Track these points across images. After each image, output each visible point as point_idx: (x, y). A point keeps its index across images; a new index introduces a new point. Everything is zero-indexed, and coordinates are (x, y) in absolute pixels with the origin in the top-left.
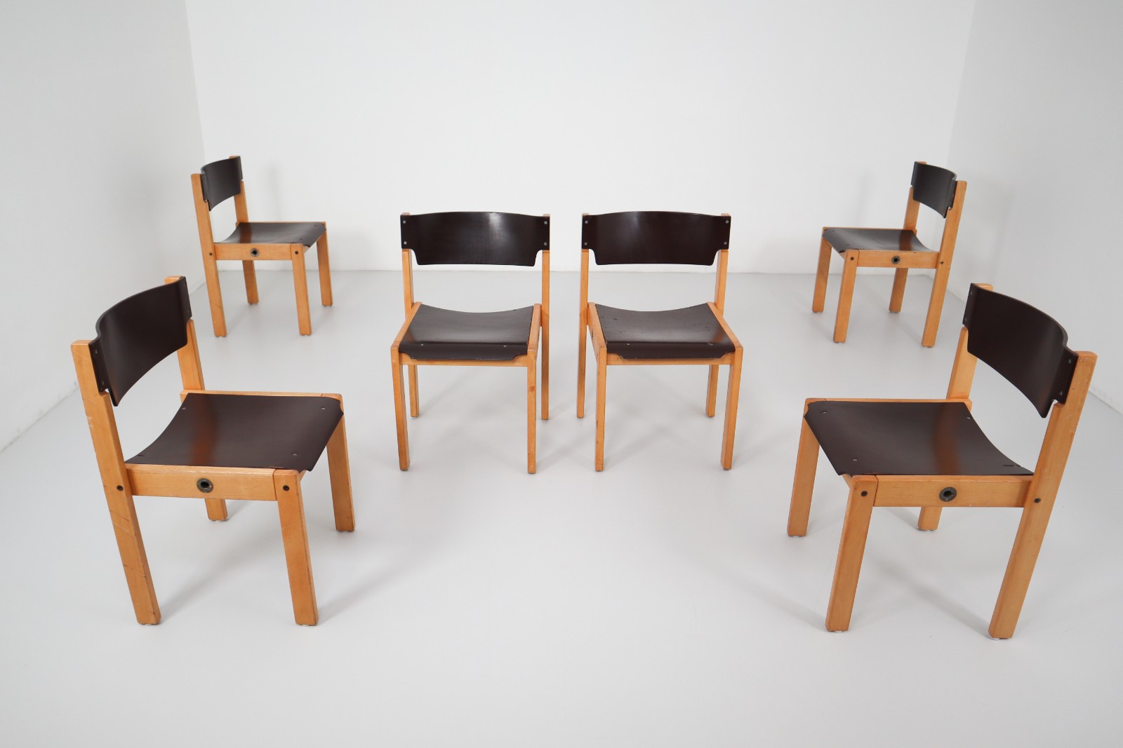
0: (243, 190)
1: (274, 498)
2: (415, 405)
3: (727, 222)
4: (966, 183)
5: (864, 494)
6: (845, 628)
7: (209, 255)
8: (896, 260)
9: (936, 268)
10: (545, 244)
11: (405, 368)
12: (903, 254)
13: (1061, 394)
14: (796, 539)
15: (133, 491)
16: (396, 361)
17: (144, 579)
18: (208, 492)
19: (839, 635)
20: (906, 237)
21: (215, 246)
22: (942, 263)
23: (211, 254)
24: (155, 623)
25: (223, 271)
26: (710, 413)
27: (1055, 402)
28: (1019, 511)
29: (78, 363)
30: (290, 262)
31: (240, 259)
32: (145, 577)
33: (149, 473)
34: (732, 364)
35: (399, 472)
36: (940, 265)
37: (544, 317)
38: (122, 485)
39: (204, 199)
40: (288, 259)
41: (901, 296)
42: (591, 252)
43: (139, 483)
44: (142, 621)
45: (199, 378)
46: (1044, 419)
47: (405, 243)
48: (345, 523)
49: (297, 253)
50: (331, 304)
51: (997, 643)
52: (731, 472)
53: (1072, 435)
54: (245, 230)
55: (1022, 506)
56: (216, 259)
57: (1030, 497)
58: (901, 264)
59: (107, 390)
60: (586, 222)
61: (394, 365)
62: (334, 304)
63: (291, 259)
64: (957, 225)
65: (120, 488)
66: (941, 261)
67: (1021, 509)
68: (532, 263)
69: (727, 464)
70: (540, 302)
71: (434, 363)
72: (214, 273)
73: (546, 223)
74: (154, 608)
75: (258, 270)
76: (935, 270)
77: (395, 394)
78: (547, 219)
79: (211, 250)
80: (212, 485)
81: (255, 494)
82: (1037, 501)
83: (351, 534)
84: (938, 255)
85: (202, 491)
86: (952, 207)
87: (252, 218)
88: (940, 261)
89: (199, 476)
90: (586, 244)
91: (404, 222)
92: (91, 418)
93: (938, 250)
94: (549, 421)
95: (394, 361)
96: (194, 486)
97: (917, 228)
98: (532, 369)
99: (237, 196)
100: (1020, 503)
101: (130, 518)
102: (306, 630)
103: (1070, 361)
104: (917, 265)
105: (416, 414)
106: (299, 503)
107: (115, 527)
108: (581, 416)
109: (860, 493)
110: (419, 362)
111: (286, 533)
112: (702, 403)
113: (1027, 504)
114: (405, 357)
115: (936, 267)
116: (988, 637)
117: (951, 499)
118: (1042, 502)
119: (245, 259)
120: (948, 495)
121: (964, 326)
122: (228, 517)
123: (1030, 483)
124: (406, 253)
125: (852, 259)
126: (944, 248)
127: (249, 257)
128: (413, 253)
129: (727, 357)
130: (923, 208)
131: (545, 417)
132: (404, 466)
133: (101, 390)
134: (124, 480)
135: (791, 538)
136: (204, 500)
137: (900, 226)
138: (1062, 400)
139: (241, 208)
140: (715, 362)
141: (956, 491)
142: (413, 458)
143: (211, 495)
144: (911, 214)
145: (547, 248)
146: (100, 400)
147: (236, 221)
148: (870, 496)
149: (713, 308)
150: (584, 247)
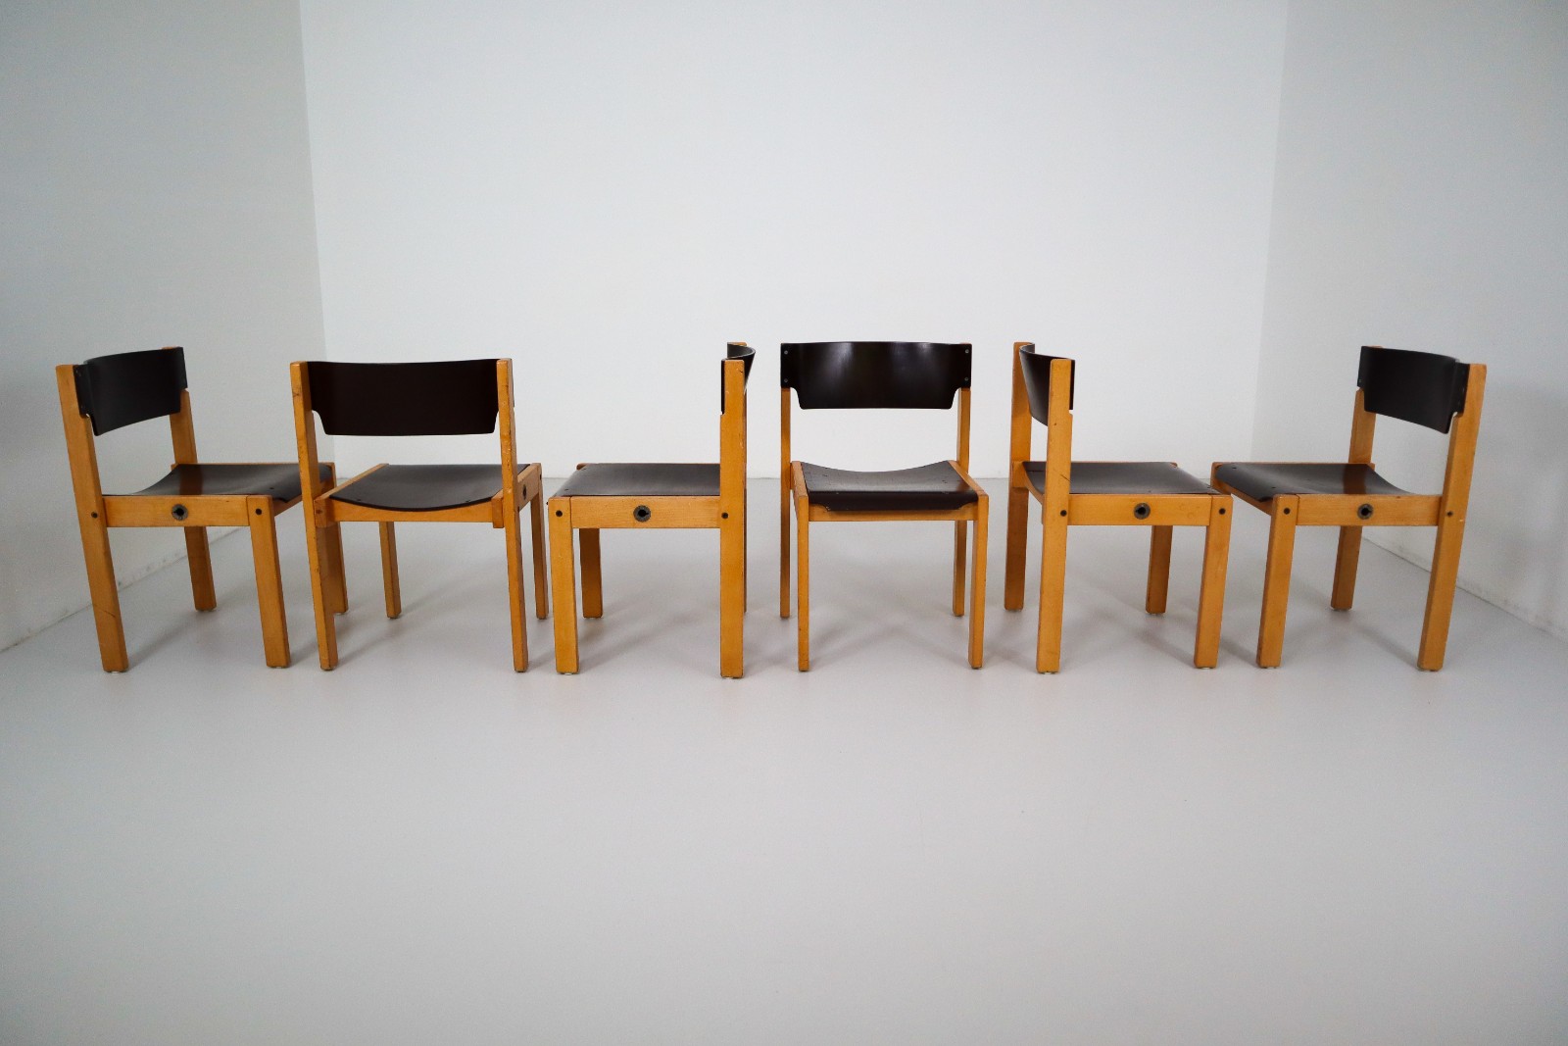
9: (1437, 524)
20: (1356, 475)
22: (1450, 514)
36: (1447, 518)
56: (109, 525)
66: (1447, 510)
76: (1436, 528)
84: (1441, 501)
88: (1443, 512)
90: (786, 381)
93: (1439, 491)
97: (1373, 461)
99: (174, 416)
108: (784, 616)
125: (1287, 511)
126: (1451, 485)
130: (1383, 423)
137: (1342, 457)
139: (183, 436)
144: (1361, 436)
147: (170, 460)
149: (955, 466)
150: (785, 386)
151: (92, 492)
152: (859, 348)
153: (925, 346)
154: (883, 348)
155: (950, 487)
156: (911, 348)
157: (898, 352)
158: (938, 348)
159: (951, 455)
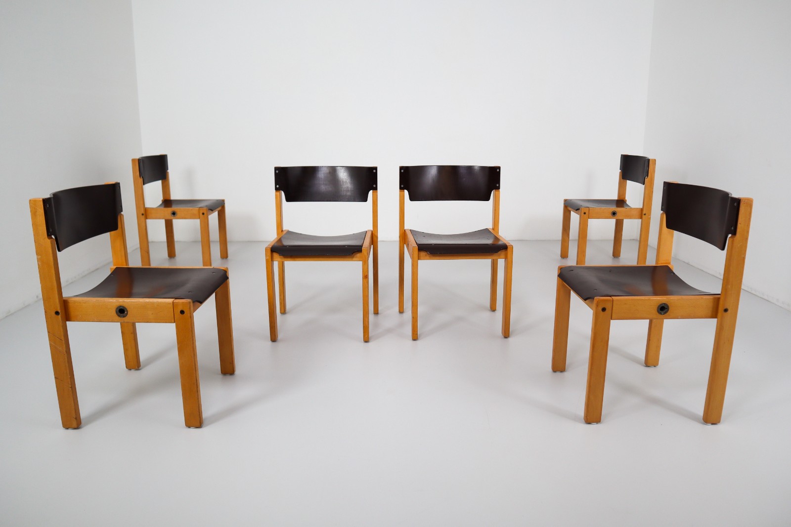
0: (168, 177)
1: (173, 321)
2: (283, 304)
3: (498, 170)
4: (655, 160)
5: (604, 310)
6: (598, 421)
7: (141, 215)
8: (614, 214)
10: (374, 186)
11: (276, 264)
12: (618, 210)
13: (733, 228)
14: (558, 374)
15: (67, 317)
16: (269, 257)
17: (70, 389)
18: (124, 317)
19: (594, 426)
20: (620, 203)
21: (146, 210)
23: (143, 214)
24: (76, 427)
25: (152, 242)
26: (493, 309)
27: (730, 235)
28: (714, 321)
29: (34, 214)
30: (198, 221)
31: (163, 219)
32: (71, 387)
33: (80, 303)
34: (506, 258)
35: (270, 343)
36: (644, 216)
37: (375, 239)
38: (59, 311)
39: (140, 176)
40: (197, 219)
41: (620, 246)
42: (406, 192)
43: (73, 311)
44: (66, 426)
45: (125, 257)
46: (723, 251)
47: (278, 186)
48: (228, 368)
49: (203, 214)
50: (227, 257)
51: (710, 427)
52: (510, 339)
53: (744, 259)
54: (167, 202)
55: (716, 317)
56: (146, 218)
57: (721, 309)
58: (619, 216)
59: (53, 237)
60: (402, 171)
61: (267, 261)
62: (229, 258)
63: (199, 218)
64: (653, 188)
65: (57, 313)
66: (644, 213)
67: (715, 320)
68: (365, 200)
69: (506, 334)
70: (372, 229)
71: (296, 259)
72: (145, 228)
73: (374, 171)
74: (76, 415)
75: (177, 242)
76: (640, 220)
77: (268, 283)
78: (376, 168)
79: (143, 212)
80: (127, 311)
81: (159, 318)
82: (726, 310)
83: (231, 377)
84: (642, 210)
85: (119, 316)
86: (648, 176)
87: (174, 196)
89: (118, 304)
90: (402, 186)
91: (277, 172)
92: (40, 257)
93: (641, 206)
94: (379, 315)
95: (268, 257)
96: (113, 312)
97: (626, 199)
98: (365, 263)
99: (164, 181)
100: (714, 315)
101: (63, 338)
102: (193, 431)
103: (735, 204)
104: (629, 217)
105: (284, 312)
106: (191, 324)
107: (51, 345)
108: (402, 311)
109: (600, 309)
110: (286, 259)
111: (180, 350)
112: (488, 303)
113: (719, 315)
114: (276, 255)
115: (641, 218)
116: (702, 423)
117: (666, 313)
118: (729, 311)
119: (166, 218)
120: (663, 309)
121: (662, 212)
122: (140, 368)
123: (719, 299)
124: (278, 193)
125: (585, 213)
126: (645, 204)
127: (169, 217)
128: (283, 193)
129: (502, 253)
130: (629, 183)
131: (376, 312)
132: (274, 338)
133: (49, 235)
134: (60, 307)
135: (555, 373)
136: (119, 324)
137: (616, 198)
138: (734, 233)
139: (166, 189)
140: (495, 257)
141: (668, 306)
142: (280, 336)
143: (126, 319)
144: (622, 189)
145: (375, 189)
146: (48, 243)
147: (162, 198)
148: (608, 311)
149: (491, 231)
150: (401, 188)
151: (142, 206)
152: (441, 169)
153: (476, 168)
154: (454, 170)
155: (489, 241)
156: (470, 168)
157: (462, 171)
158: (483, 168)
159: (490, 226)
